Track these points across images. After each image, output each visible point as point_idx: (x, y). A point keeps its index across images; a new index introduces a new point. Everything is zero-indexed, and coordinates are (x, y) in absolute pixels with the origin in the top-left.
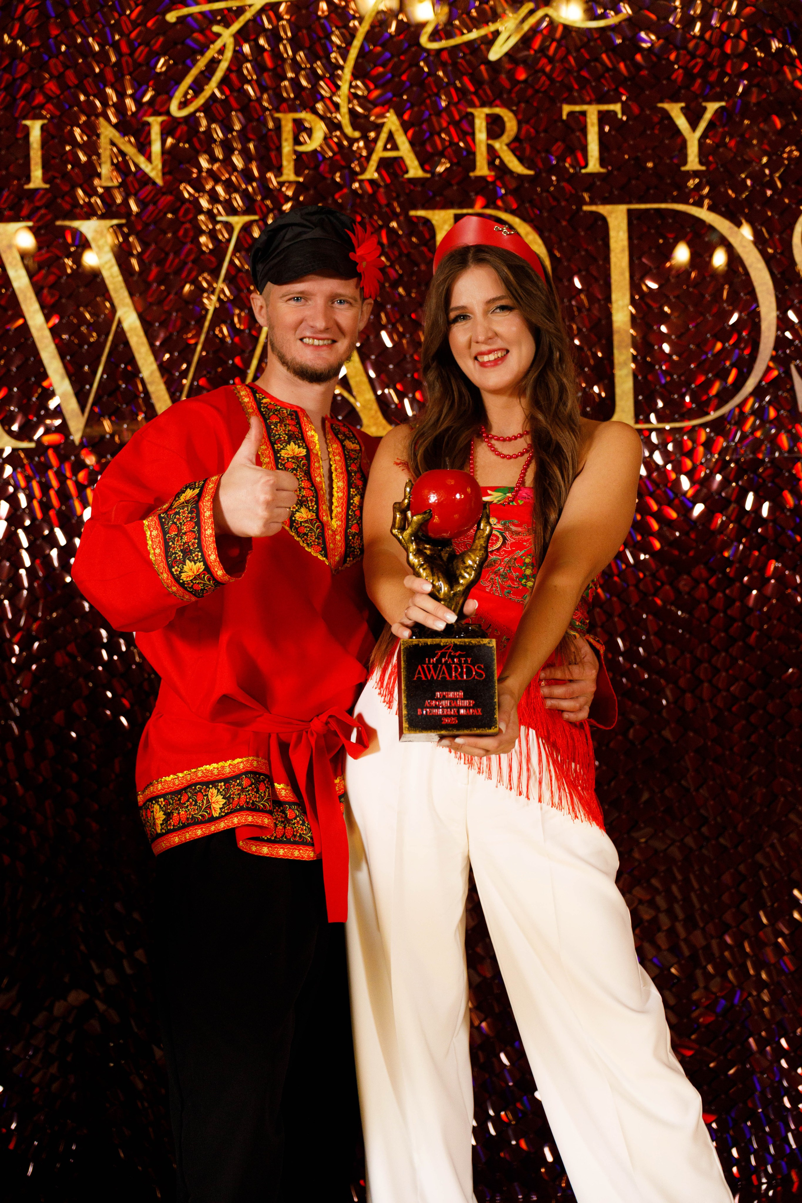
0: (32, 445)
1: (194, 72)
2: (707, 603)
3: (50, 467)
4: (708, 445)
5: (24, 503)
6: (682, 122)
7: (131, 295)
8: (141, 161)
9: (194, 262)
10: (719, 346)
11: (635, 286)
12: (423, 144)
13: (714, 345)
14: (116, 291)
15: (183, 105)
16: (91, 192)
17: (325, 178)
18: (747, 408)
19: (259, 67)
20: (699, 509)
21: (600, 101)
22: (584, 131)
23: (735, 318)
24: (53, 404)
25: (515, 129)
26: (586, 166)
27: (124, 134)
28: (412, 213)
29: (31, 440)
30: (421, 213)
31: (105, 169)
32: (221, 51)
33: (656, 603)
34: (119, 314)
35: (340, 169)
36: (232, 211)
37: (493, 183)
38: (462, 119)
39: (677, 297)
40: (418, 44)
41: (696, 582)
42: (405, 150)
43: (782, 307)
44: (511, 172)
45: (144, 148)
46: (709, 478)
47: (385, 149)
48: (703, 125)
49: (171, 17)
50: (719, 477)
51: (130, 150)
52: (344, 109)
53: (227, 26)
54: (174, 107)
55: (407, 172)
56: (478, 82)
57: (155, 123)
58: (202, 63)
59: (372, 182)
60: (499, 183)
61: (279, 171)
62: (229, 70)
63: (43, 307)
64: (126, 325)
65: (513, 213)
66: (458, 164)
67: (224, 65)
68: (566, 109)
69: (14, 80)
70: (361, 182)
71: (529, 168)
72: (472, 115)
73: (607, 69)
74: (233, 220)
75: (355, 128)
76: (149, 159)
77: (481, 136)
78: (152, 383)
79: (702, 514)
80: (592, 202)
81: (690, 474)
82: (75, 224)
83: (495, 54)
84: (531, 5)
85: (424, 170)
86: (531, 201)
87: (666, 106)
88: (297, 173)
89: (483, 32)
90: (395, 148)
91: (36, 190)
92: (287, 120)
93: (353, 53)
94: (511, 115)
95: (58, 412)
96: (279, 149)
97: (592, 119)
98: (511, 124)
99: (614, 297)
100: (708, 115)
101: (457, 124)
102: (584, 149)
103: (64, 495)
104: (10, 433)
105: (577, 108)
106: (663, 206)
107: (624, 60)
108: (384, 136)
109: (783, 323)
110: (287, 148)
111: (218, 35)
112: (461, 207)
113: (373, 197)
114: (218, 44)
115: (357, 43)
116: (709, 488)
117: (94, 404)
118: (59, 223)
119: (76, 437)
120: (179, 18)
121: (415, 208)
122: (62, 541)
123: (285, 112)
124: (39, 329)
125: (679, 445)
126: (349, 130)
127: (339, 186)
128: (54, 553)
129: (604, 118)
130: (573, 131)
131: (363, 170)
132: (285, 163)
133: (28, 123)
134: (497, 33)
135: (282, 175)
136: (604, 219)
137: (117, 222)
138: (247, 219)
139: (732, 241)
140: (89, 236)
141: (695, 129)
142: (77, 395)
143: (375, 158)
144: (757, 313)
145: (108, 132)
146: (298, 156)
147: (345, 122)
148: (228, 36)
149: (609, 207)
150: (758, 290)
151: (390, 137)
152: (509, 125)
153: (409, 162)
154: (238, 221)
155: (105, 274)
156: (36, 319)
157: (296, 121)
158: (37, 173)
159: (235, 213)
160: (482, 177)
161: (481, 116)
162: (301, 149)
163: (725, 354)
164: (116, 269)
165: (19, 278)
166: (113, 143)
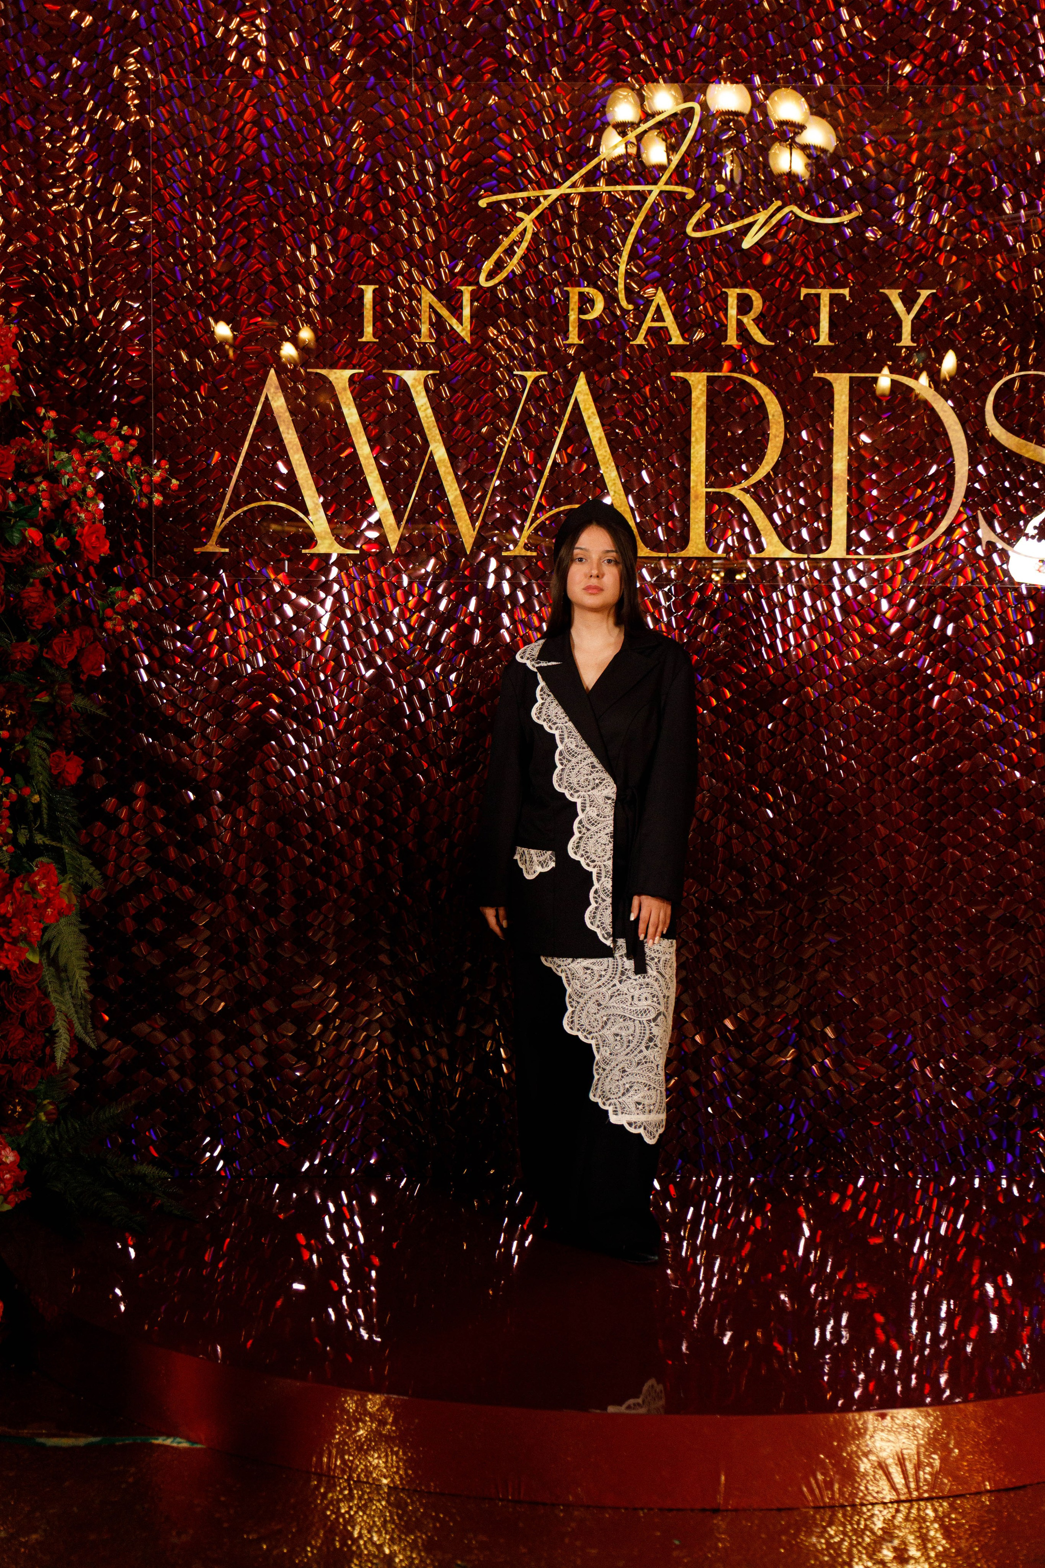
0: (358, 552)
1: (500, 250)
2: (897, 704)
3: (369, 571)
4: (905, 574)
5: (347, 600)
6: (899, 306)
7: (441, 433)
8: (454, 322)
9: (492, 407)
10: (919, 492)
11: (853, 440)
12: (683, 317)
13: (915, 490)
14: (430, 428)
15: (491, 276)
17: (602, 343)
18: (940, 545)
19: (553, 249)
20: (895, 626)
21: (831, 286)
22: (818, 310)
23: (934, 469)
24: (373, 519)
25: (760, 307)
26: (818, 340)
27: (440, 300)
28: (673, 374)
29: (356, 549)
30: (680, 374)
31: (425, 328)
32: (523, 234)
33: (856, 702)
34: (431, 448)
35: (615, 335)
36: (526, 367)
37: (740, 351)
38: (716, 296)
39: (887, 451)
40: (685, 233)
42: (669, 320)
43: (973, 461)
44: (755, 342)
45: (456, 311)
46: (904, 602)
47: (653, 320)
48: (916, 308)
49: (482, 203)
50: (912, 602)
51: (445, 313)
52: (621, 285)
53: (529, 212)
54: (482, 279)
55: (670, 340)
56: (731, 265)
57: (467, 291)
58: (506, 242)
59: (641, 346)
60: (745, 351)
61: (565, 335)
62: (528, 251)
63: (369, 440)
64: (436, 458)
65: (755, 376)
66: (712, 334)
67: (523, 246)
68: (804, 291)
70: (631, 346)
71: (769, 340)
72: (726, 293)
74: (526, 374)
75: (629, 303)
76: (460, 320)
77: (732, 312)
78: (455, 506)
79: (898, 631)
80: (820, 370)
81: (890, 598)
82: (399, 373)
83: (747, 243)
84: (779, 203)
85: (684, 339)
86: (770, 368)
87: (886, 291)
88: (580, 338)
89: (739, 224)
90: (663, 320)
91: (368, 343)
92: (574, 293)
93: (630, 239)
94: (758, 295)
95: (379, 524)
96: (567, 318)
97: (825, 301)
98: (757, 302)
99: (835, 449)
100: (921, 301)
101: (713, 300)
102: (816, 325)
103: (379, 595)
104: (338, 541)
105: (813, 291)
107: (853, 252)
108: (653, 309)
109: (973, 475)
110: (573, 316)
111: (522, 220)
112: (712, 370)
113: (640, 359)
114: (520, 228)
115: (634, 231)
116: (904, 609)
117: (407, 521)
118: (386, 371)
119: (392, 547)
120: (490, 205)
121: (675, 370)
122: (376, 631)
123: (572, 286)
124: (367, 458)
125: (882, 573)
126: (624, 303)
127: (614, 350)
129: (833, 298)
130: (808, 309)
131: (634, 339)
132: (571, 329)
133: (363, 287)
134: (751, 225)
135: (567, 338)
136: (830, 385)
137: (431, 372)
138: (538, 373)
139: (935, 406)
140: (409, 383)
141: (909, 311)
142: (394, 513)
143: (645, 327)
144: (952, 466)
145: (428, 297)
146: (582, 324)
147: (622, 296)
148: (528, 221)
149: (834, 374)
150: (954, 448)
151: (658, 308)
152: (755, 303)
153: (671, 332)
154: (530, 376)
155: (421, 414)
156: (364, 450)
157: (581, 294)
158: (369, 329)
159: (528, 368)
160: (731, 346)
161: (733, 295)
162: (582, 317)
163: (923, 500)
164: (430, 411)
165: (351, 415)
166: (431, 307)
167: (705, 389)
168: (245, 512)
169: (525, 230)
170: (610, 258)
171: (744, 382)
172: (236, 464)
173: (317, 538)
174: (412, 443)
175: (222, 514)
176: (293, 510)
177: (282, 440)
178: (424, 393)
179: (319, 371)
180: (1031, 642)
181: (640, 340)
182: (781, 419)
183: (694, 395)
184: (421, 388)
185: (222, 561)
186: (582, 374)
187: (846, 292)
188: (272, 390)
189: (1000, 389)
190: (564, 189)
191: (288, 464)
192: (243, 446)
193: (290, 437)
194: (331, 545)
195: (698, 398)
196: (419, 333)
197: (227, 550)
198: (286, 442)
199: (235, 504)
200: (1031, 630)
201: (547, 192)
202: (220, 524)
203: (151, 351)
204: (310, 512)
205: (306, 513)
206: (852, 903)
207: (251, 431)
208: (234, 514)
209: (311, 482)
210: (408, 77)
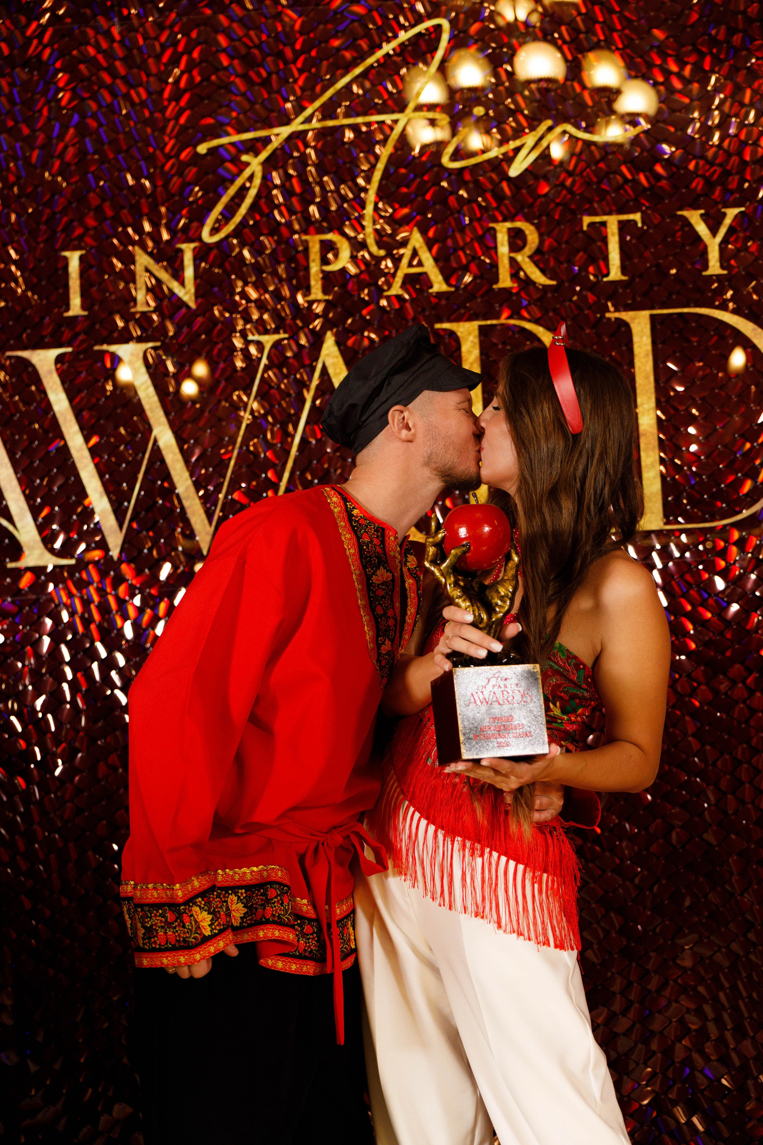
0: (72, 562)
1: (225, 200)
2: (745, 702)
3: (90, 583)
4: (741, 544)
5: (66, 619)
6: (702, 229)
7: (167, 414)
8: (175, 286)
9: (227, 380)
10: (748, 445)
11: (662, 390)
12: (447, 259)
13: (744, 445)
14: (152, 411)
15: (214, 231)
16: (127, 317)
17: (352, 296)
19: (288, 194)
20: (734, 609)
21: (620, 212)
22: (605, 240)
24: (93, 521)
25: (537, 241)
26: (608, 274)
27: (158, 261)
28: (438, 326)
29: (72, 557)
30: (446, 326)
31: (141, 295)
32: (251, 178)
33: (693, 705)
34: (155, 433)
35: (368, 286)
36: (263, 330)
37: (517, 294)
38: (484, 234)
39: (703, 399)
40: (440, 164)
41: (734, 682)
42: (429, 266)
44: (534, 283)
45: (178, 273)
46: (743, 577)
47: (410, 265)
48: (724, 230)
49: (202, 149)
50: (753, 577)
51: (164, 276)
52: (370, 230)
53: (257, 154)
54: (205, 234)
55: (431, 287)
56: (498, 196)
57: (188, 250)
58: (232, 191)
59: (398, 297)
60: (523, 294)
61: (307, 290)
62: (258, 196)
63: (82, 429)
64: (161, 444)
65: (537, 322)
66: (481, 277)
67: (253, 193)
68: (587, 220)
69: (54, 214)
70: (388, 298)
71: (551, 279)
72: (494, 229)
73: (626, 180)
74: (264, 338)
75: (380, 246)
76: (182, 283)
77: (503, 249)
78: (188, 498)
79: (737, 614)
80: (617, 310)
81: (724, 574)
82: (113, 348)
83: (515, 170)
84: (549, 123)
85: (449, 284)
86: (555, 311)
87: (685, 213)
88: (325, 291)
89: (503, 149)
90: (420, 264)
91: (75, 318)
92: (314, 242)
93: (377, 176)
94: (532, 228)
95: (98, 529)
96: (307, 269)
97: (613, 229)
98: (533, 237)
100: (728, 221)
101: (481, 239)
102: (606, 258)
103: (104, 608)
104: (52, 551)
105: (597, 219)
106: (686, 310)
107: (644, 172)
108: (408, 253)
110: (315, 268)
111: (247, 164)
112: (486, 319)
113: (401, 312)
114: (247, 173)
115: (381, 166)
116: (743, 587)
117: (131, 521)
118: (97, 348)
119: (115, 553)
120: (209, 150)
121: (441, 321)
122: (103, 653)
123: (312, 234)
124: (80, 450)
126: (374, 249)
127: (366, 304)
128: (95, 666)
129: (624, 227)
130: (594, 241)
131: (389, 288)
132: (313, 283)
133: (67, 254)
134: (517, 150)
135: (311, 294)
136: (627, 325)
137: (151, 344)
138: (278, 337)
140: (123, 360)
141: (715, 234)
142: (115, 512)
143: (400, 275)
145: (144, 259)
146: (326, 276)
147: (371, 241)
148: (256, 164)
149: (631, 314)
151: (415, 253)
152: (530, 238)
153: (433, 278)
154: (269, 340)
156: (76, 441)
158: (76, 301)
159: (266, 332)
160: (506, 289)
161: (503, 230)
162: (328, 268)
164: (151, 390)
165: (60, 402)
166: (148, 270)
167: (477, 340)
169: (253, 174)
170: (355, 199)
171: (523, 330)
173: (25, 549)
174: (134, 428)
178: (144, 370)
179: (21, 353)
183: (464, 348)
184: (138, 364)
186: (330, 334)
190: (296, 126)
194: (41, 556)
195: (469, 352)
196: (135, 300)
201: (276, 130)
204: (16, 519)
205: (12, 522)
210: (109, 19)
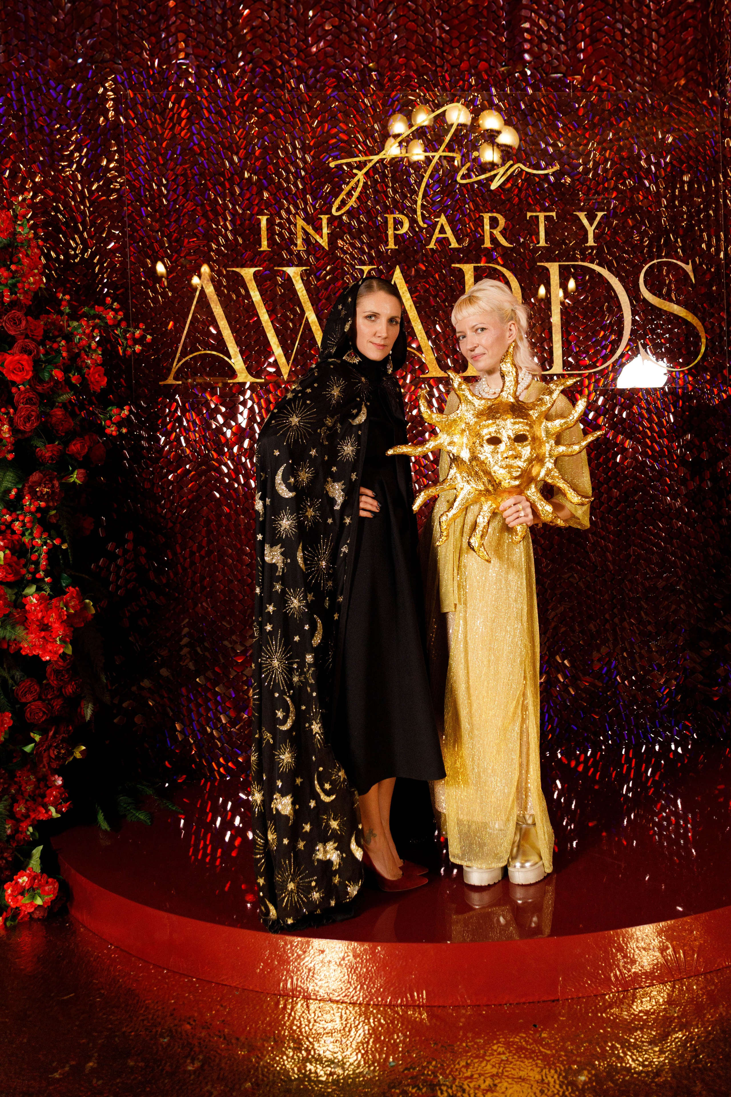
0: (263, 381)
1: (343, 194)
3: (270, 392)
4: (597, 382)
5: (257, 411)
6: (585, 222)
7: (312, 305)
8: (318, 237)
10: (602, 333)
12: (457, 231)
13: (599, 333)
14: (305, 303)
15: (338, 209)
16: (291, 253)
17: (409, 247)
19: (376, 192)
21: (545, 211)
22: (537, 225)
23: (610, 319)
25: (503, 224)
26: (538, 243)
27: (308, 224)
28: (453, 265)
29: (262, 378)
30: (457, 265)
31: (299, 242)
32: (358, 183)
34: (306, 315)
36: (363, 263)
37: (492, 251)
38: (476, 219)
39: (582, 309)
40: (456, 181)
42: (449, 233)
43: (634, 313)
44: (501, 245)
45: (318, 230)
46: (598, 399)
47: (439, 233)
48: (595, 223)
49: (332, 165)
50: (602, 399)
51: (311, 232)
52: (419, 213)
53: (361, 170)
54: (334, 211)
55: (450, 245)
56: (484, 199)
57: (324, 218)
59: (432, 249)
60: (495, 251)
61: (386, 243)
62: (360, 192)
63: (268, 311)
64: (310, 320)
65: (502, 266)
66: (475, 241)
67: (358, 190)
68: (529, 214)
69: (252, 195)
70: (426, 250)
71: (509, 244)
72: (482, 216)
74: (363, 267)
75: (424, 223)
76: (321, 237)
77: (487, 227)
79: (595, 417)
80: (541, 261)
82: (284, 269)
83: (494, 186)
84: (511, 162)
85: (459, 244)
86: (511, 260)
87: (577, 213)
88: (395, 245)
89: (487, 175)
90: (446, 233)
91: (264, 251)
92: (390, 218)
93: (423, 185)
94: (501, 217)
95: (275, 364)
96: (386, 233)
97: (541, 220)
98: (502, 221)
99: (552, 308)
100: (598, 219)
101: (474, 221)
102: (538, 234)
104: (251, 374)
105: (534, 214)
106: (575, 263)
107: (555, 191)
108: (439, 227)
109: (634, 322)
110: (390, 232)
111: (356, 175)
112: (477, 263)
113: (432, 257)
114: (356, 179)
116: (596, 403)
117: (293, 360)
118: (276, 268)
119: (285, 376)
120: (337, 166)
121: (454, 263)
123: (389, 214)
124: (267, 322)
126: (421, 224)
127: (416, 252)
129: (547, 218)
130: (532, 226)
131: (428, 245)
132: (389, 239)
133: (260, 217)
134: (495, 176)
135: (388, 245)
136: (547, 269)
137: (304, 268)
138: (371, 267)
139: (610, 281)
140: (291, 275)
141: (591, 224)
142: (285, 355)
143: (434, 238)
144: (622, 317)
145: (300, 223)
146: (396, 236)
147: (420, 219)
148: (360, 175)
149: (549, 263)
150: (622, 305)
151: (442, 226)
152: (500, 222)
153: (451, 240)
154: (366, 269)
155: (299, 294)
156: (264, 317)
157: (394, 218)
158: (265, 243)
160: (486, 248)
161: (486, 217)
162: (397, 232)
163: (605, 338)
164: (305, 292)
165: (256, 296)
166: (303, 228)
167: (473, 274)
168: (191, 359)
169: (359, 181)
170: (411, 197)
171: (496, 269)
172: (184, 329)
173: (237, 373)
174: (295, 313)
175: (176, 360)
176: (221, 356)
177: (212, 313)
178: (301, 281)
179: (234, 269)
180: (672, 421)
181: (432, 245)
182: (520, 291)
183: (466, 278)
184: (299, 278)
185: (176, 389)
186: (398, 267)
187: (554, 214)
188: (205, 282)
189: (647, 270)
190: (381, 155)
191: (217, 327)
192: (188, 317)
193: (218, 311)
194: (246, 377)
195: (469, 280)
196: (296, 245)
197: (180, 382)
198: (215, 314)
199: (184, 354)
200: (672, 413)
201: (371, 157)
202: (176, 366)
203: (128, 260)
204: (232, 356)
205: (230, 357)
206: (577, 583)
207: (193, 307)
208: (184, 360)
209: (232, 338)
210: (283, 90)
